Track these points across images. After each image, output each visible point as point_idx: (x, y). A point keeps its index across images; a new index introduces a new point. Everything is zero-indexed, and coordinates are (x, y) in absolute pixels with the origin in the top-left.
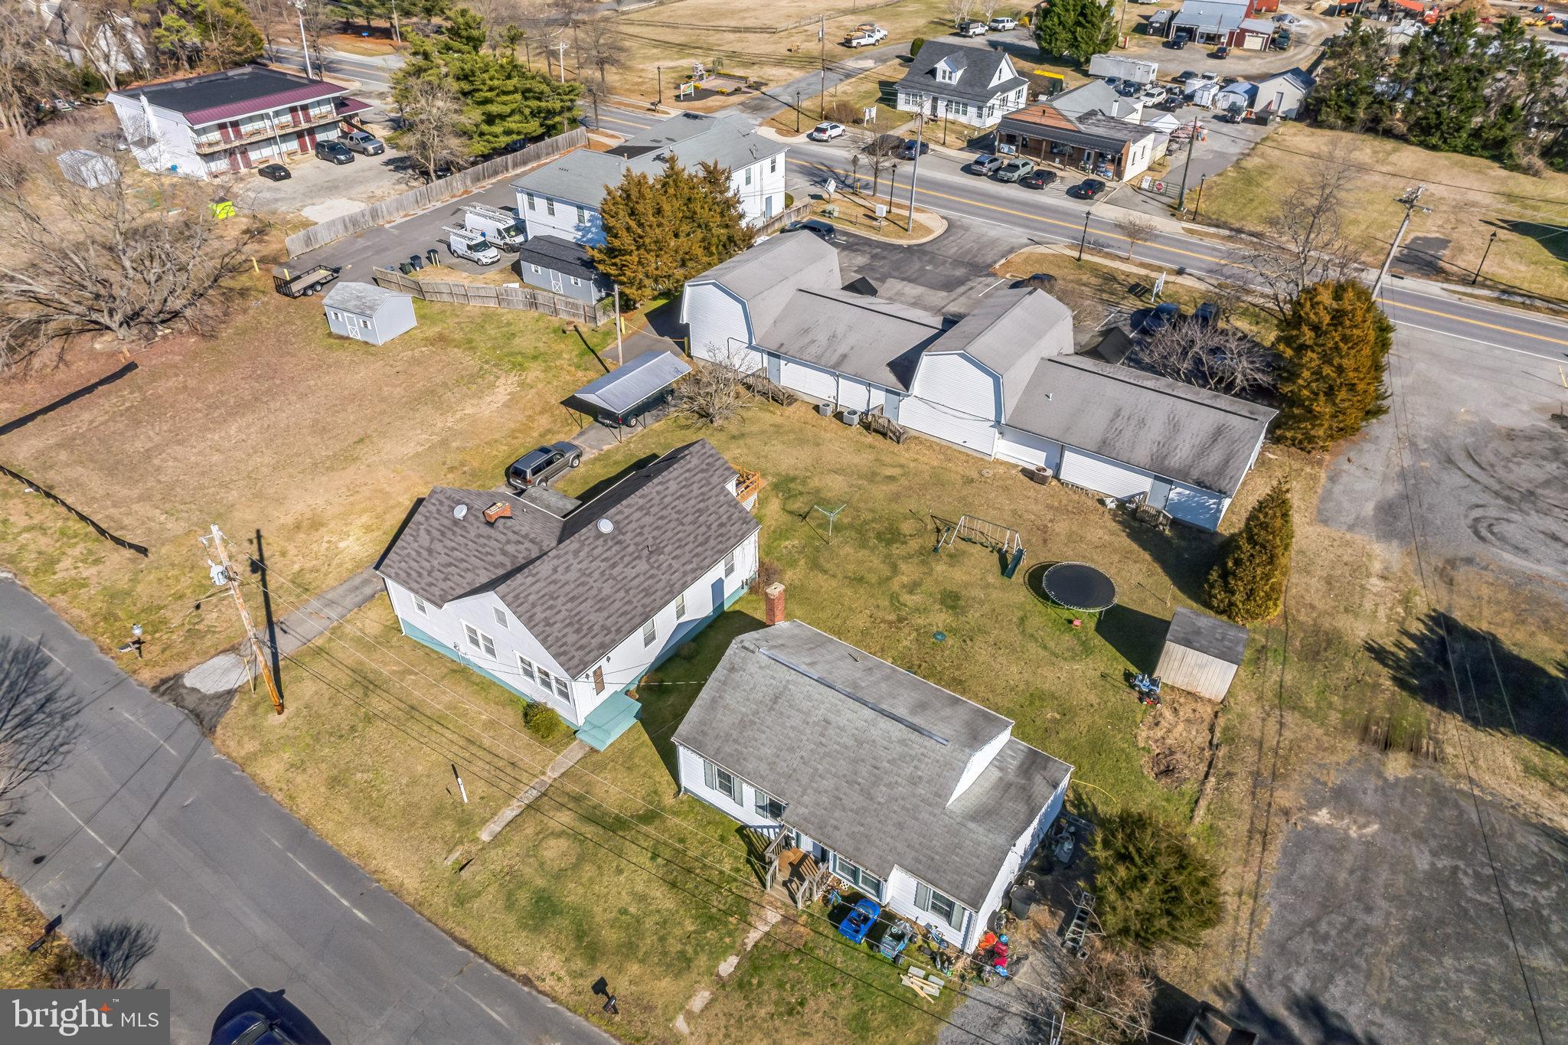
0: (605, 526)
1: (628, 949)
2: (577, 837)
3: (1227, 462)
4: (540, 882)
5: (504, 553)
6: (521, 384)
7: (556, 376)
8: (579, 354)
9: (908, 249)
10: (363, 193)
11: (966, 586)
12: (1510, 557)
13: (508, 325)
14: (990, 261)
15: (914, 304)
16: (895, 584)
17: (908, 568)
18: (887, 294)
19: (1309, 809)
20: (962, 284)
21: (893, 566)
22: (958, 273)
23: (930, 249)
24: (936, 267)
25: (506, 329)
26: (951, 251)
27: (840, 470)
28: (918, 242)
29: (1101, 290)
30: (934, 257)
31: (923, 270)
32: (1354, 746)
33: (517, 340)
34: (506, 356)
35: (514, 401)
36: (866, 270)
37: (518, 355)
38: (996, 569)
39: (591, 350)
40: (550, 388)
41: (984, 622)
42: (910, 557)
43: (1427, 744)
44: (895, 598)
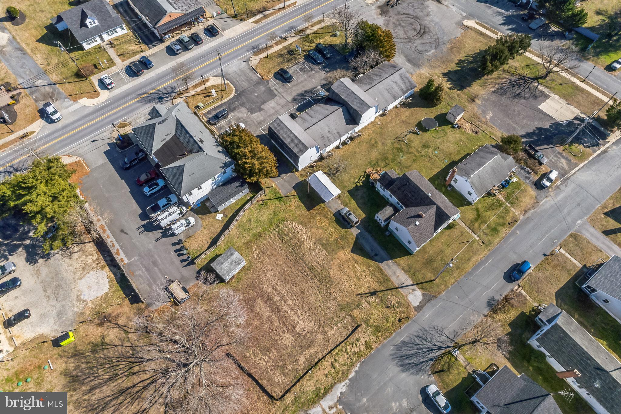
1: (504, 218)
2: (481, 223)
3: (409, 81)
4: (489, 230)
5: (431, 217)
6: (293, 220)
7: (291, 211)
8: (279, 202)
9: (239, 95)
10: (75, 273)
11: (421, 142)
12: (428, 54)
13: (250, 220)
14: (257, 78)
15: (282, 107)
16: (417, 154)
17: (412, 150)
18: (272, 111)
19: (486, 118)
20: (272, 91)
21: (411, 153)
22: (263, 89)
23: (241, 89)
24: (257, 93)
25: (252, 222)
26: (245, 85)
27: (369, 151)
28: (234, 91)
29: (288, 61)
30: (249, 91)
31: (257, 97)
32: (473, 105)
33: (261, 219)
34: (271, 224)
35: (303, 224)
36: (252, 111)
37: (272, 220)
38: (416, 135)
39: (279, 198)
40: (298, 213)
41: (433, 143)
42: (408, 149)
43: (474, 95)
44: (422, 156)
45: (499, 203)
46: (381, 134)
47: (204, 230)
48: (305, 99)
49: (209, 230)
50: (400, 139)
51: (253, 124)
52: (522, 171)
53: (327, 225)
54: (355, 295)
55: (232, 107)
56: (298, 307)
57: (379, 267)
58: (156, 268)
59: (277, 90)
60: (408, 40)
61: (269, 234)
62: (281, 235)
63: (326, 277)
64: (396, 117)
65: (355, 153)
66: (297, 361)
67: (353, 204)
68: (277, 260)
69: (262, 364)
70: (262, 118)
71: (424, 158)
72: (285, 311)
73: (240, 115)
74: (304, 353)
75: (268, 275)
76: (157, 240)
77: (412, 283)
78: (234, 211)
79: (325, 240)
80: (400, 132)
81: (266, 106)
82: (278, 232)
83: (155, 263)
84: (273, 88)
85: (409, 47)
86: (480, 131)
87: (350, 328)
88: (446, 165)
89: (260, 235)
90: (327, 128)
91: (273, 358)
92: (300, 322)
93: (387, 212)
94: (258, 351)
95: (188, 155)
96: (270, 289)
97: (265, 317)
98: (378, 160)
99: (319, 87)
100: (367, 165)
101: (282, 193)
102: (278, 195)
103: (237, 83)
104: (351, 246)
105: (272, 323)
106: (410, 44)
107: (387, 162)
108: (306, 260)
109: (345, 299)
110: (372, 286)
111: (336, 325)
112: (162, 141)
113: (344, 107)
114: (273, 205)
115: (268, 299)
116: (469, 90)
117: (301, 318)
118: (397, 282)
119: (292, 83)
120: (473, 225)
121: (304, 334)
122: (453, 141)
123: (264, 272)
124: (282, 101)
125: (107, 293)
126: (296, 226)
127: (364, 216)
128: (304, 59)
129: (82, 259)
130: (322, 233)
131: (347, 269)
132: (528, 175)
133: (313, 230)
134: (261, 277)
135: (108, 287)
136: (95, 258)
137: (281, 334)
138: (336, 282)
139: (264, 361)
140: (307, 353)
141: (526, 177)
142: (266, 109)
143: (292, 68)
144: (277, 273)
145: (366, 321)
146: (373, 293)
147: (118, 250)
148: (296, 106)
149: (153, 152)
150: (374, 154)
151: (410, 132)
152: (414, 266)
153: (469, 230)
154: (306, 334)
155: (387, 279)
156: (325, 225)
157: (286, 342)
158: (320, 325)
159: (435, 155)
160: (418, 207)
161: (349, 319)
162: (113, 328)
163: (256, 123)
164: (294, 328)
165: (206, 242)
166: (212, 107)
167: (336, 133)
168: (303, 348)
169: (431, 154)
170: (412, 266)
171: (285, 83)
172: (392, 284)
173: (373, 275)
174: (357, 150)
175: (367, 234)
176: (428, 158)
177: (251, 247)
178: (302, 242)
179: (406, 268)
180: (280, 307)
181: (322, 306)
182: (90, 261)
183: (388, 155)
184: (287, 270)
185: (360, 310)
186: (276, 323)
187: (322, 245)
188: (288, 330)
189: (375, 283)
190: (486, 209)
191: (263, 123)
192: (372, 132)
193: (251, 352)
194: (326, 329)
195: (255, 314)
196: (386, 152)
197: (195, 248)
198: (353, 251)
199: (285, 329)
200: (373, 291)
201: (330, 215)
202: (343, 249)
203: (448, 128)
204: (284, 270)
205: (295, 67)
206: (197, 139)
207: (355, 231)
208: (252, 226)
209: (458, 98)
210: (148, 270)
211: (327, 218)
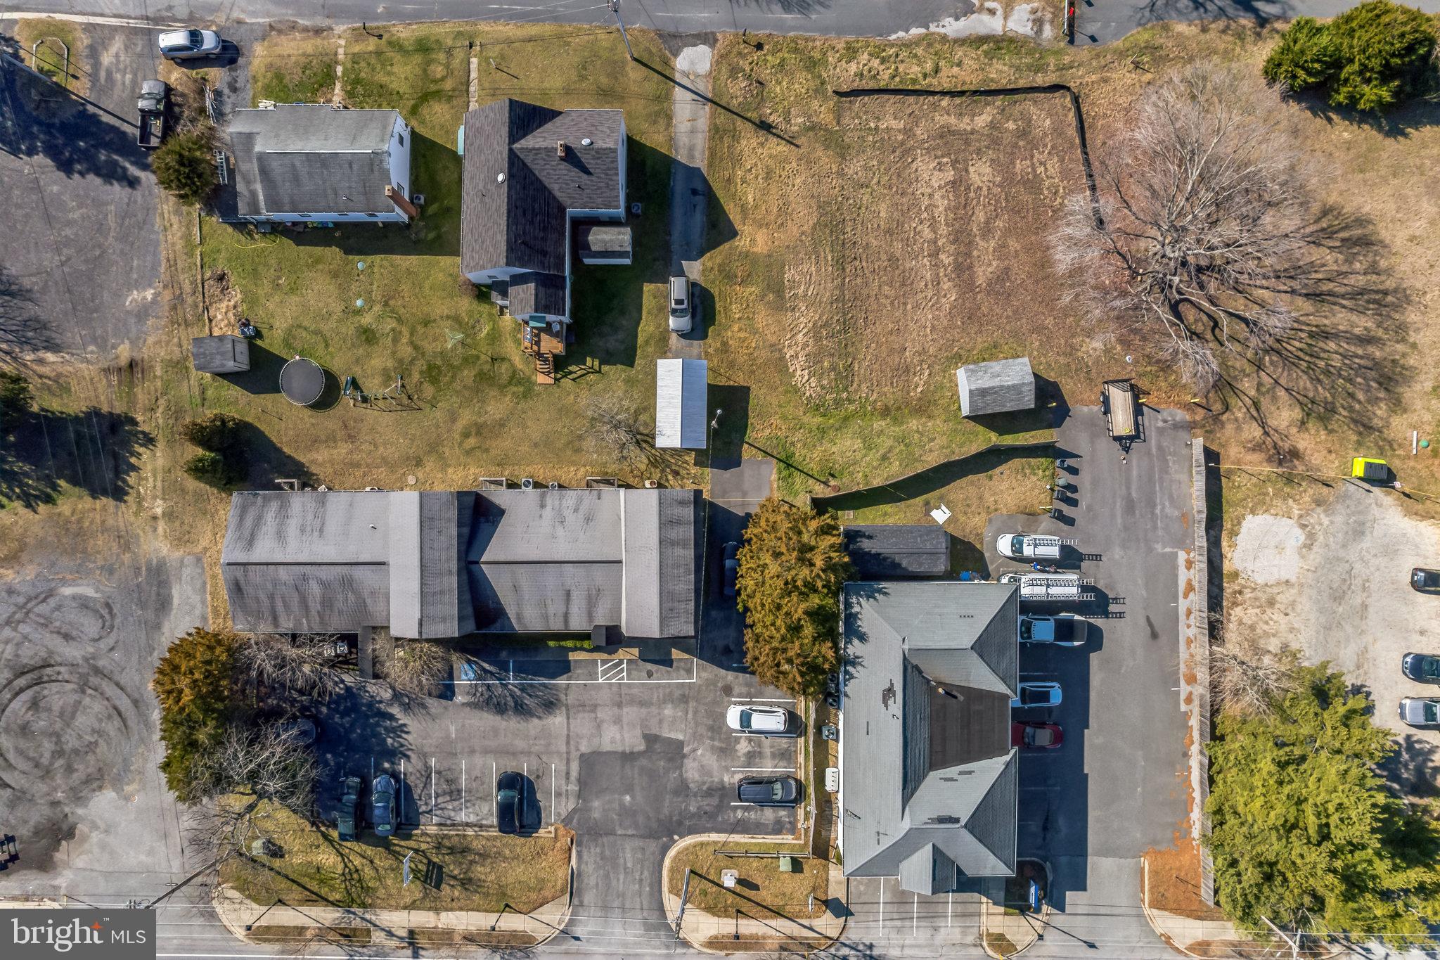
0: (500, 177)
1: (379, 55)
2: (436, 81)
3: (242, 519)
4: (434, 56)
6: (796, 390)
7: (784, 418)
8: (793, 454)
9: (668, 830)
10: (1293, 604)
11: (369, 356)
12: (90, 592)
13: (884, 458)
14: (585, 857)
15: (594, 708)
16: (406, 332)
17: (406, 351)
18: (630, 713)
19: (156, 295)
20: (579, 781)
21: (416, 348)
22: (596, 804)
23: (652, 846)
24: (622, 805)
25: (882, 452)
26: (629, 853)
27: (502, 426)
28: (672, 853)
29: (465, 850)
30: (636, 826)
31: (629, 789)
32: (145, 353)
33: (858, 444)
34: (846, 419)
35: (781, 365)
36: (675, 752)
37: (837, 425)
38: (360, 383)
39: (788, 463)
40: (775, 401)
41: (344, 330)
42: (412, 362)
43: (114, 379)
44: (399, 320)
45: (353, 89)
46: (434, 448)
47: (993, 507)
48: (523, 689)
49: (981, 498)
50: (406, 401)
51: (702, 709)
52: (227, 109)
53: (736, 328)
54: (801, 151)
55: (709, 803)
56: (919, 213)
57: (710, 165)
58: (1134, 495)
59: (568, 774)
60: (94, 680)
61: (867, 399)
62: (845, 377)
63: (826, 226)
64: (358, 465)
65: (536, 445)
66: (992, 125)
67: (646, 328)
68: (891, 332)
69: (1053, 166)
70: (668, 711)
71: (402, 311)
72: (947, 225)
73: (711, 761)
74: (969, 128)
75: (930, 316)
76: (1097, 558)
77: (677, 89)
78: (902, 505)
79: (767, 299)
80: (387, 418)
81: (632, 740)
82: (846, 389)
83: (1130, 507)
84: (573, 787)
85: (116, 655)
86: (208, 274)
87: (859, 102)
88: (370, 259)
89: (886, 412)
90: (560, 532)
91: (1028, 162)
92: (936, 185)
93: (607, 237)
94: (1046, 192)
95: (940, 684)
96: (946, 285)
97: (992, 243)
98: (502, 388)
99: (459, 699)
100: (538, 395)
101: (772, 472)
102: (785, 473)
103: (646, 873)
104: (726, 246)
105: (987, 223)
106: (101, 663)
107: (487, 367)
108: (836, 288)
109: (825, 159)
110: (754, 142)
111: (877, 128)
112: (970, 773)
113: (472, 558)
114: (812, 457)
115: (963, 269)
116: (110, 403)
117: (929, 190)
118: (701, 112)
119: (511, 766)
120: (454, 90)
121: (945, 160)
122: (295, 299)
123: (933, 328)
124: (582, 725)
125: (1253, 512)
126: (800, 372)
127: (648, 288)
128: (417, 826)
129: (1266, 627)
130: (763, 318)
131: (775, 210)
132: (226, 91)
133: (773, 339)
134: (945, 323)
135: (1244, 524)
136: (1238, 611)
137: (985, 189)
138: (813, 202)
139: (1046, 169)
140: (964, 124)
141: (234, 89)
142: (638, 732)
143: (472, 819)
144: (909, 307)
145: (819, 90)
146: (765, 126)
147: (1186, 596)
148: (561, 682)
149: (1007, 758)
150: (496, 407)
151: (365, 400)
152: (644, 112)
153: (472, 89)
154: (943, 156)
155: (716, 132)
156: (740, 330)
157: (987, 170)
158: (907, 152)
159: (370, 302)
160: (546, 182)
161: (846, 121)
162: (1276, 431)
163: (692, 704)
164: (954, 183)
165: (1005, 476)
166: (759, 839)
167: (549, 508)
168: (966, 137)
169: (377, 308)
170: (649, 115)
171: (530, 782)
172: (713, 116)
173: (737, 161)
174: (524, 448)
175: (675, 247)
176: (392, 303)
177: (920, 399)
178: (816, 332)
179: (662, 122)
180: (951, 238)
181: (875, 180)
182: (1251, 611)
183: (469, 381)
184: (887, 297)
185: (814, 119)
186: (980, 216)
187: (779, 293)
188: (968, 188)
189: (744, 142)
190: (395, 97)
191: (677, 693)
192: (450, 470)
193: (1059, 200)
194: (900, 137)
195: (1006, 262)
196: (466, 393)
197: (1034, 478)
198: (733, 234)
199: (972, 195)
200: (761, 133)
201: (712, 343)
202: (747, 254)
203: (272, 343)
204: (892, 303)
205: (463, 817)
206: (896, 707)
207: (694, 269)
208: (889, 443)
209: (162, 402)
210: (1151, 504)
211: (725, 344)
